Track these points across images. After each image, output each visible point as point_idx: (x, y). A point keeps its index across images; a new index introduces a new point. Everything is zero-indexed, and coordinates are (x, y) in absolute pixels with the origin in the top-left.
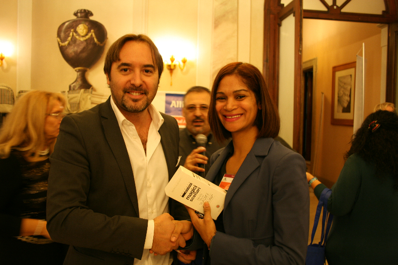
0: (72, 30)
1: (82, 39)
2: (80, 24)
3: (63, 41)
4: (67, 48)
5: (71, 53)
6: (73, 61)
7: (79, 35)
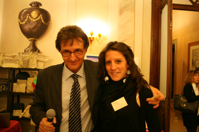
0: (28, 15)
1: (34, 20)
2: (33, 11)
3: (22, 21)
4: (24, 26)
5: (27, 29)
6: (28, 34)
7: (32, 18)
